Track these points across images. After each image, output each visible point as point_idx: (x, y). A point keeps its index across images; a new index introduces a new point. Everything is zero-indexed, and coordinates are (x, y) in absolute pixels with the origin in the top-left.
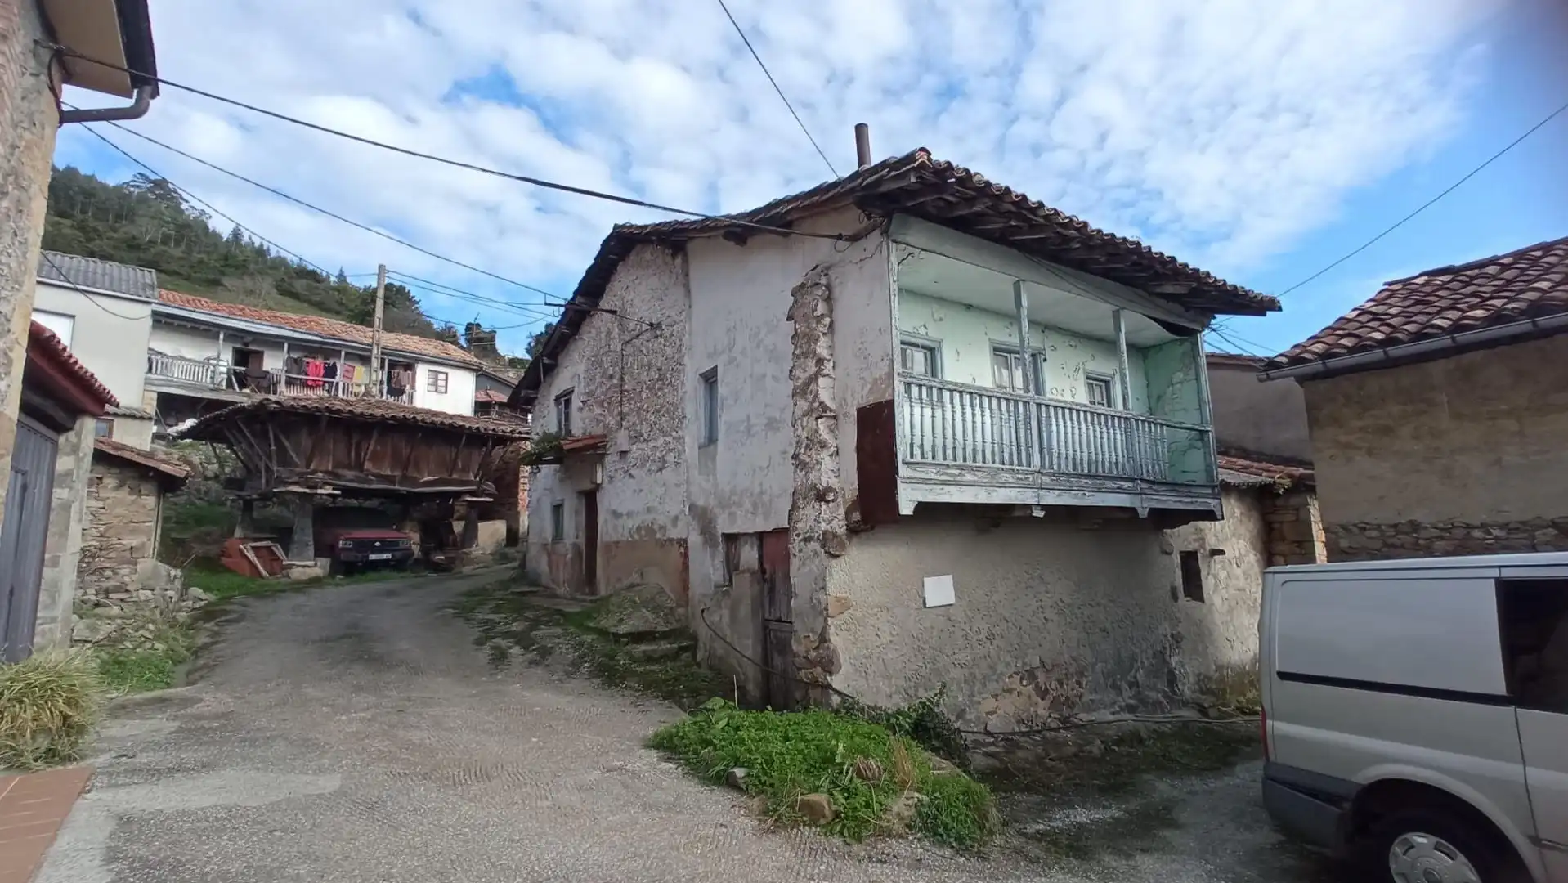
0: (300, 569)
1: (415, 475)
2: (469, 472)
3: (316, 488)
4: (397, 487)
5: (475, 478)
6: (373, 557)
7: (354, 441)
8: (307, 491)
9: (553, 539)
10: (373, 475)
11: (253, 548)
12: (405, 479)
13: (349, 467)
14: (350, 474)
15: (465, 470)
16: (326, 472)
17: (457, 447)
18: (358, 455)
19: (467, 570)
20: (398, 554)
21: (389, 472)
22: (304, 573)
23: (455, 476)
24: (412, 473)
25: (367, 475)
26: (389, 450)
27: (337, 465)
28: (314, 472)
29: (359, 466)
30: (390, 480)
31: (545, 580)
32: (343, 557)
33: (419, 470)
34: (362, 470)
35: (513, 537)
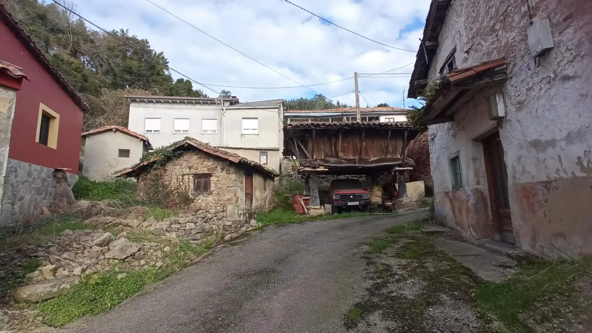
0: (313, 210)
1: (366, 157)
2: (397, 153)
3: (315, 168)
4: (357, 165)
5: (401, 157)
6: (350, 204)
7: (333, 142)
8: (312, 170)
9: (453, 188)
10: (344, 159)
11: (304, 200)
12: (361, 160)
13: (332, 157)
14: (332, 160)
15: (394, 153)
16: (322, 160)
17: (387, 139)
18: (335, 148)
19: (401, 211)
20: (362, 202)
21: (352, 157)
22: (315, 212)
23: (389, 156)
24: (364, 156)
25: (341, 160)
26: (351, 146)
27: (326, 155)
28: (316, 160)
29: (337, 156)
30: (354, 161)
31: (451, 222)
32: (336, 204)
33: (368, 155)
34: (338, 158)
35: (429, 191)
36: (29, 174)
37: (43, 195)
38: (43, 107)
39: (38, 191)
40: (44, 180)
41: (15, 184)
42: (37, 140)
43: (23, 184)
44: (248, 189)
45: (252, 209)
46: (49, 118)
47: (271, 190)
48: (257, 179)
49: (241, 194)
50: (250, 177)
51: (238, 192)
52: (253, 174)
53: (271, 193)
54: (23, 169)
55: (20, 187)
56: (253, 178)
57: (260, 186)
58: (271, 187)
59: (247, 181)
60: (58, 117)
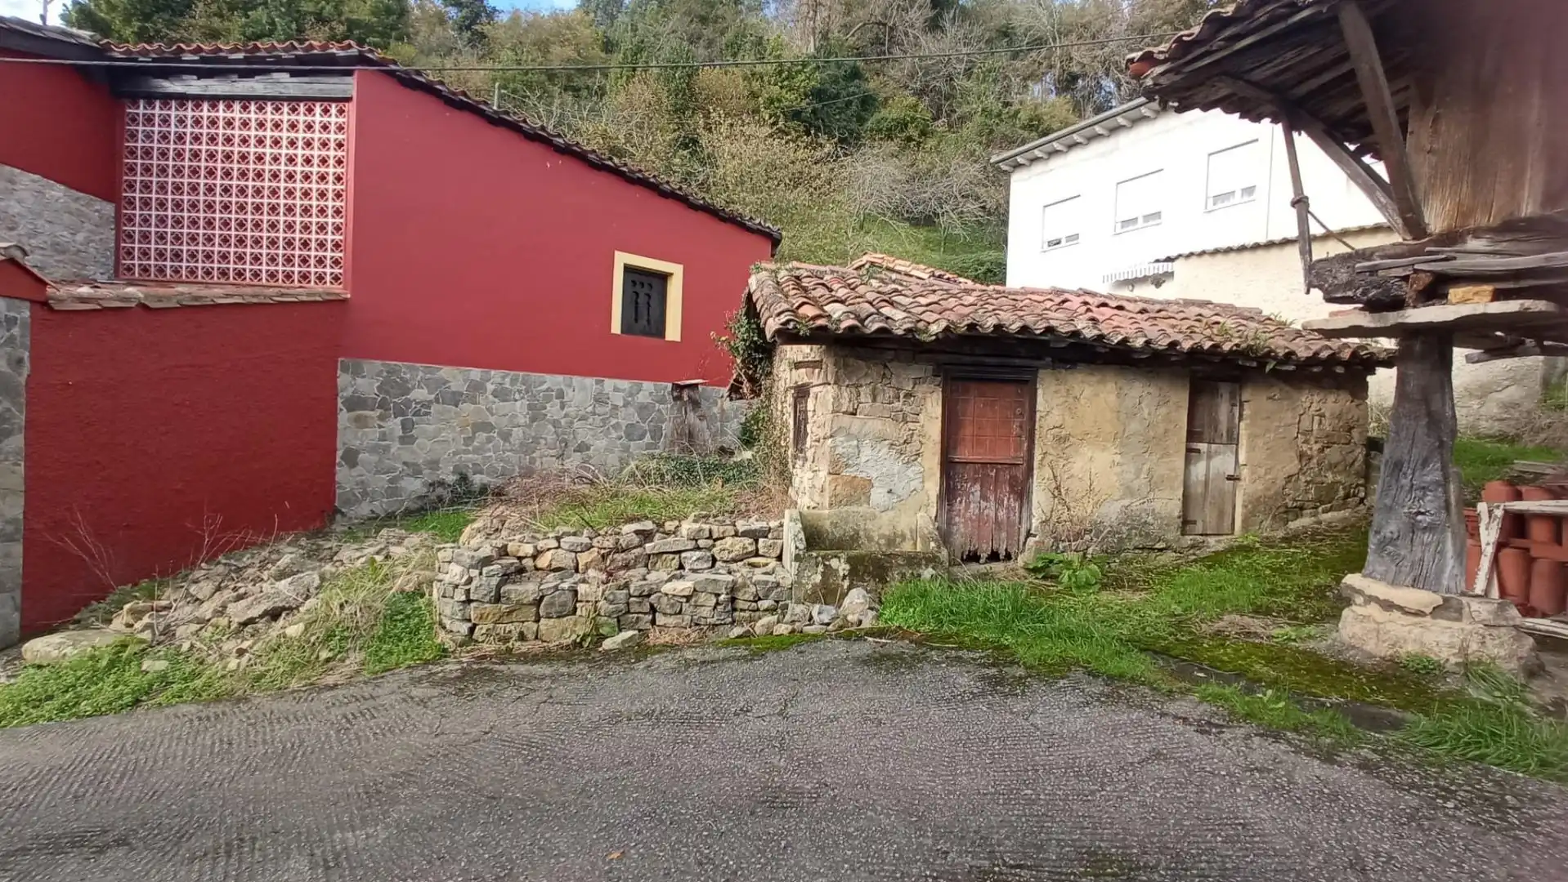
28: (1448, 240)
36: (600, 399)
37: (647, 439)
38: (622, 259)
39: (632, 433)
40: (643, 409)
41: (563, 422)
42: (616, 327)
43: (583, 418)
44: (978, 441)
45: (1029, 534)
46: (664, 277)
47: (1306, 442)
48: (1088, 391)
49: (898, 466)
50: (1011, 389)
51: (863, 459)
52: (1034, 371)
53: (1301, 456)
54: (581, 389)
55: (576, 424)
56: (1040, 392)
57: (1134, 426)
58: (1305, 425)
59: (978, 406)
60: (676, 270)
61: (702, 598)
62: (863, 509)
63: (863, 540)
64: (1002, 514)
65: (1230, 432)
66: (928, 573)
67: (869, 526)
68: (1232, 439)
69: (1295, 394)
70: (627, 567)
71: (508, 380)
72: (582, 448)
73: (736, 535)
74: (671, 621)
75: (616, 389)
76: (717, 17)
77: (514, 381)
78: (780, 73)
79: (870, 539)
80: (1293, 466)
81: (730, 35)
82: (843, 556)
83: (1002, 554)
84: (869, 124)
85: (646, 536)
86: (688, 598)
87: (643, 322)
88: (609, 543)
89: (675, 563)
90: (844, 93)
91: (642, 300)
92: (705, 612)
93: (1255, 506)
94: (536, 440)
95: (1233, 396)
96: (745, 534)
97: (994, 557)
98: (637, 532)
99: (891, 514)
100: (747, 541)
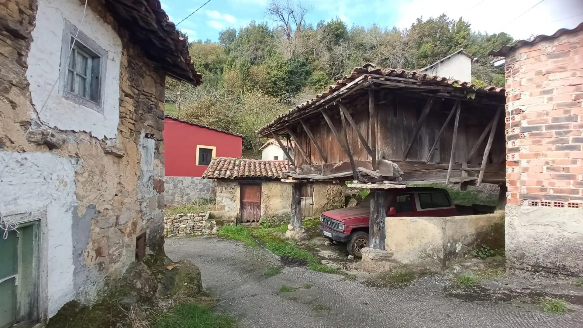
1: (332, 162)
6: (325, 233)
12: (326, 168)
13: (306, 162)
14: (306, 168)
18: (309, 150)
21: (319, 163)
23: (355, 158)
27: (303, 161)
29: (309, 161)
30: (320, 170)
33: (334, 157)
34: (310, 164)
38: (198, 147)
39: (201, 190)
40: (204, 184)
41: (182, 188)
42: (197, 164)
43: (188, 187)
44: (249, 198)
45: (260, 217)
46: (211, 150)
47: (329, 196)
48: (274, 187)
49: (231, 203)
50: (256, 186)
51: (223, 201)
52: (261, 183)
53: (328, 200)
54: (187, 180)
55: (186, 189)
56: (262, 187)
57: (285, 194)
58: (329, 192)
59: (249, 191)
60: (214, 148)
61: (187, 228)
62: (224, 211)
63: (223, 217)
64: (255, 212)
65: (311, 195)
66: (232, 224)
67: (225, 214)
68: (311, 196)
69: (327, 186)
70: (176, 223)
71: (168, 179)
72: (188, 194)
73: (199, 216)
74: (182, 232)
75: (197, 179)
76: (265, 41)
77: (170, 179)
78: (278, 66)
79: (225, 217)
80: (326, 202)
81: (268, 48)
82: (215, 220)
83: (255, 221)
84: (308, 81)
85: (182, 216)
86: (185, 228)
87: (205, 162)
88: (173, 218)
89: (186, 222)
90: (300, 71)
91: (205, 156)
92: (188, 231)
93: (317, 211)
94: (175, 193)
95: (311, 187)
96: (200, 216)
97: (253, 221)
98: (179, 216)
99: (229, 212)
100: (200, 217)
